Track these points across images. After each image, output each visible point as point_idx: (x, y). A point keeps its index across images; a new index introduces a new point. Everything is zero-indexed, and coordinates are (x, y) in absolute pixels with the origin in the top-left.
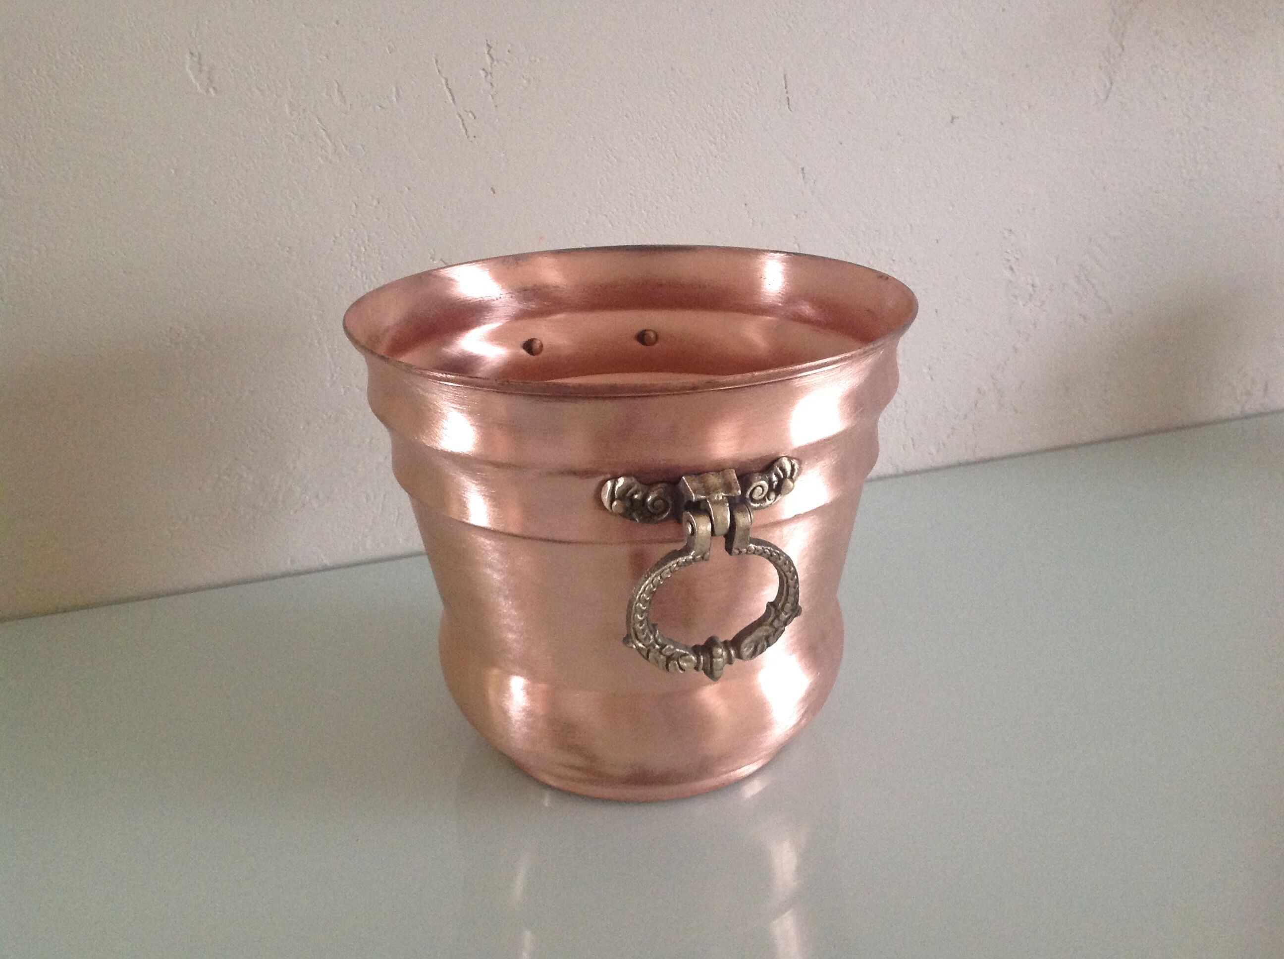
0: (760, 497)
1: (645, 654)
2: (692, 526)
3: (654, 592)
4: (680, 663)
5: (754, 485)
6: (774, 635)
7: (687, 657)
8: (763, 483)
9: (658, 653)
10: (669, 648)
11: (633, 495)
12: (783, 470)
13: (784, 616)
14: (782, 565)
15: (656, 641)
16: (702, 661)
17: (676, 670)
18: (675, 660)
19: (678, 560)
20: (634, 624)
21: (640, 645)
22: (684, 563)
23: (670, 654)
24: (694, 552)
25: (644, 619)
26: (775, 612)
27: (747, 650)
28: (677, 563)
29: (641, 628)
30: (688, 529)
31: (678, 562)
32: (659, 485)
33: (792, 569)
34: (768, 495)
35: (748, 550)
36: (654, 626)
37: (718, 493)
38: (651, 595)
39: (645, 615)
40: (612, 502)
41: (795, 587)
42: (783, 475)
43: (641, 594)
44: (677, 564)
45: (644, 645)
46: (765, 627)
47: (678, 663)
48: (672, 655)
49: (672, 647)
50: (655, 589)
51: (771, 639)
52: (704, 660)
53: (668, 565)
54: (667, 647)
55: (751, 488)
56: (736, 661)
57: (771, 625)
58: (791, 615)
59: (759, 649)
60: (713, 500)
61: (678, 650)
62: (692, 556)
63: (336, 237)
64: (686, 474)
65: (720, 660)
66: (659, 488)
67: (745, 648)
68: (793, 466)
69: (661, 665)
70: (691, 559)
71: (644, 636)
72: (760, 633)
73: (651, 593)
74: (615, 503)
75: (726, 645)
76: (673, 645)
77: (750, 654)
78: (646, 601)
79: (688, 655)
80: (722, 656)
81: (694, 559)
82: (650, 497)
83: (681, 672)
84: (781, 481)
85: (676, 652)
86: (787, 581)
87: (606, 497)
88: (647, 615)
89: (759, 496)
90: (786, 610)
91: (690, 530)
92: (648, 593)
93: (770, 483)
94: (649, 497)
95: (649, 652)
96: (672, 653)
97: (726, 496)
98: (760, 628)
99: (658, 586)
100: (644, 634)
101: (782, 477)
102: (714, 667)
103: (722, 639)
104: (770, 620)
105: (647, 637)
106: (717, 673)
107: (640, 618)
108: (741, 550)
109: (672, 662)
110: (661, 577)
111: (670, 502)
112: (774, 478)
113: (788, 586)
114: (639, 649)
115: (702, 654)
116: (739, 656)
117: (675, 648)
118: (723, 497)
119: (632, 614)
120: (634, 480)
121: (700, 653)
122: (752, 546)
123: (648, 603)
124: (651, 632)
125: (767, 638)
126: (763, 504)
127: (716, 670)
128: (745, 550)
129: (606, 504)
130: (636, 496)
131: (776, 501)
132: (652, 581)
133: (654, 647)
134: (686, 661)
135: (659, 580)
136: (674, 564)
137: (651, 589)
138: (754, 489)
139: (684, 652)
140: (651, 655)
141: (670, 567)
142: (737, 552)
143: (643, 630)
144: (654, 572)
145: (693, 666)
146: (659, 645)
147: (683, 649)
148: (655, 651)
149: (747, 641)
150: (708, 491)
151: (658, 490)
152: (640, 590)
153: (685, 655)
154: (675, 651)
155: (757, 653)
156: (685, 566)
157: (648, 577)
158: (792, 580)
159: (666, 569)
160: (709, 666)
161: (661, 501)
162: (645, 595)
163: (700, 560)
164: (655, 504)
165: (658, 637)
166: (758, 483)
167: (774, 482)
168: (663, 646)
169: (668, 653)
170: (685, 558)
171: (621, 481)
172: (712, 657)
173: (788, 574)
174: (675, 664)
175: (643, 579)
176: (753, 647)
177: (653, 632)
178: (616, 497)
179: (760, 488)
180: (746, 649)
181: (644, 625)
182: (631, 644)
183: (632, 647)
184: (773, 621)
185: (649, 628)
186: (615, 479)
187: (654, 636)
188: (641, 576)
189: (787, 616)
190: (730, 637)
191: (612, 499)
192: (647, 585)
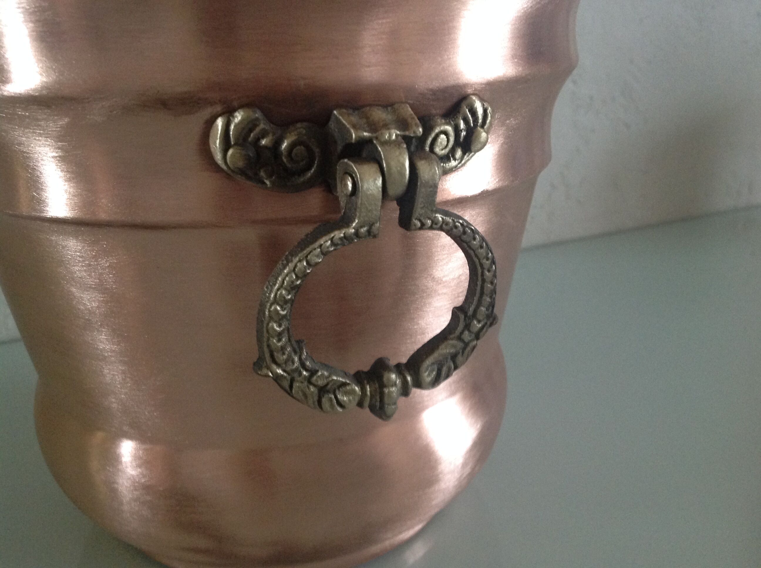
0: (443, 152)
1: (286, 384)
2: (353, 179)
3: (298, 287)
4: (339, 397)
5: (437, 130)
6: (463, 353)
7: (348, 388)
8: (449, 128)
9: (306, 383)
10: (322, 375)
11: (258, 139)
12: (474, 113)
13: (477, 325)
14: (478, 249)
15: (303, 365)
16: (368, 393)
17: (332, 406)
18: (330, 393)
19: (332, 235)
20: (268, 339)
21: (280, 371)
22: (341, 239)
23: (324, 384)
24: (357, 221)
25: (283, 331)
26: (465, 319)
27: (429, 375)
28: (332, 239)
29: (279, 344)
30: (346, 185)
31: (333, 237)
32: (299, 125)
33: (490, 254)
34: (453, 151)
35: (434, 222)
36: (299, 342)
37: (389, 129)
38: (294, 291)
39: (285, 324)
40: (225, 152)
41: (492, 283)
42: (474, 122)
43: (278, 290)
44: (332, 241)
45: (284, 371)
46: (451, 342)
47: (336, 397)
48: (327, 384)
49: (326, 373)
50: (298, 282)
51: (460, 358)
52: (371, 392)
53: (317, 244)
54: (320, 373)
55: (433, 135)
56: (414, 391)
57: (460, 338)
58: (486, 323)
59: (444, 373)
60: (382, 140)
61: (335, 378)
62: (354, 228)
64: (338, 106)
65: (393, 389)
66: (299, 128)
67: (425, 372)
68: (485, 111)
69: (311, 402)
70: (351, 234)
71: (285, 357)
72: (445, 350)
73: (293, 288)
74: (230, 152)
75: (399, 368)
76: (327, 371)
77: (432, 380)
78: (286, 302)
79: (349, 384)
80: (395, 384)
81: (357, 234)
82: (286, 141)
83: (339, 409)
84: (471, 132)
85: (333, 380)
86: (483, 274)
87: (216, 144)
88: (287, 325)
89: (442, 150)
90: (480, 317)
91: (350, 185)
92: (289, 288)
93: (457, 130)
94: (283, 142)
95: (292, 381)
96: (325, 382)
97: (401, 135)
98: (446, 343)
99: (304, 276)
100: (284, 354)
101: (472, 125)
102: (386, 400)
103: (393, 362)
104: (458, 332)
105: (290, 360)
106: (389, 409)
107: (278, 329)
108: (423, 221)
109: (326, 396)
110: (308, 263)
111: (317, 150)
112: (462, 125)
113: (484, 281)
114: (277, 378)
115: (368, 383)
116: (419, 384)
117: (330, 376)
118: (397, 136)
119: (265, 323)
120: (258, 114)
121: (365, 382)
122: (439, 217)
123: (289, 305)
124: (295, 352)
125: (454, 357)
126: (447, 165)
127: (389, 404)
128: (429, 222)
129: (218, 157)
130: (263, 142)
131: (463, 162)
132: (294, 270)
133: (300, 374)
134: (346, 393)
135: (305, 267)
136: (327, 241)
137: (292, 282)
138: (437, 136)
139: (344, 380)
140: (296, 385)
141: (321, 246)
142: (419, 224)
143: (283, 349)
144: (296, 255)
145: (357, 399)
146: (306, 370)
147: (343, 377)
148: (303, 381)
149: (428, 362)
150: (374, 127)
151: (298, 130)
152: (275, 285)
153: (344, 384)
154: (330, 379)
155: (442, 378)
156: (344, 245)
157: (287, 264)
158: (489, 271)
159: (315, 249)
160: (378, 400)
161: (302, 147)
162: (284, 292)
163: (365, 237)
164: (293, 155)
165: (306, 359)
166: (442, 128)
167: (461, 131)
168: (313, 373)
169: (321, 383)
170: (344, 232)
171: (238, 117)
172: (382, 386)
173: (484, 261)
174: (331, 398)
175: (279, 266)
176: (436, 370)
177: (298, 351)
178: (232, 143)
179: (443, 136)
180: (427, 373)
181: (284, 340)
182: (265, 371)
183: (267, 376)
184: (462, 333)
185: (292, 345)
186: (229, 113)
187: (300, 359)
188: (276, 262)
189: (480, 325)
190: (404, 358)
191: (226, 144)
192: (287, 275)
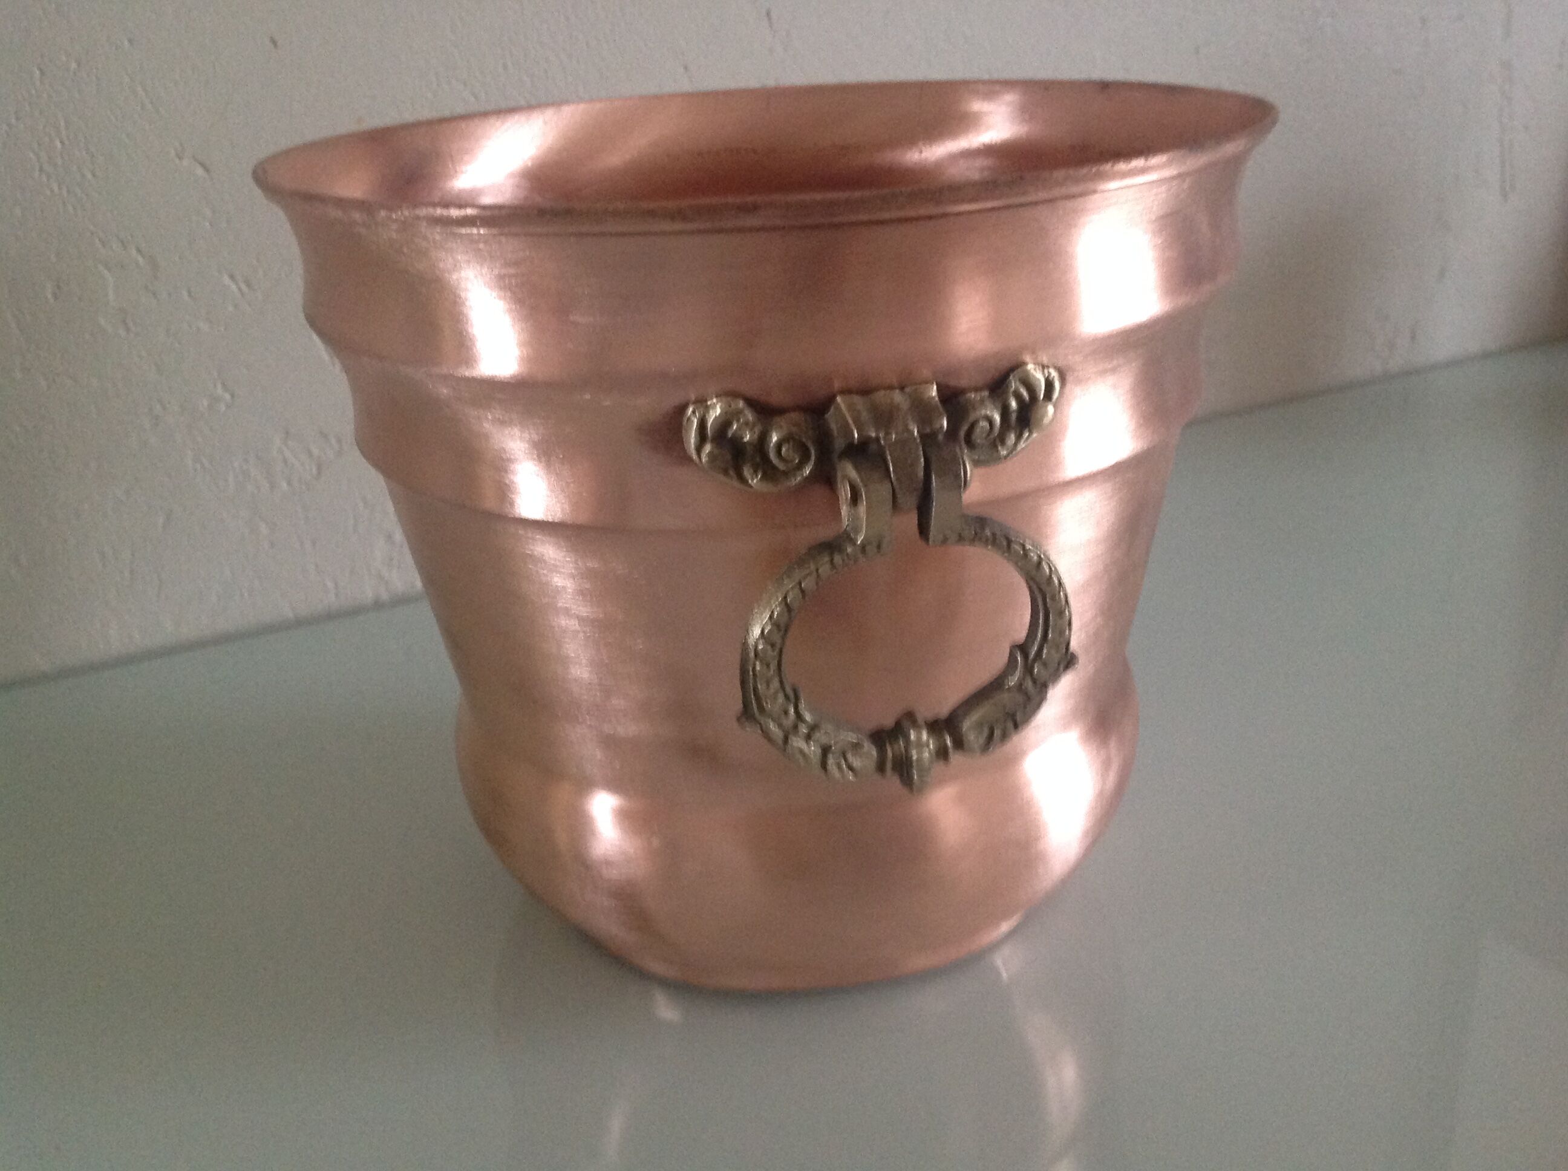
0: (986, 441)
1: (779, 742)
2: (853, 486)
4: (850, 760)
5: (974, 417)
6: (1025, 708)
7: (862, 749)
8: (991, 413)
10: (826, 731)
11: (740, 433)
12: (1030, 389)
13: (1041, 671)
14: (1033, 570)
15: (801, 719)
16: (890, 756)
17: (841, 771)
18: (838, 755)
20: (755, 685)
21: (771, 726)
23: (829, 744)
25: (772, 676)
26: (1025, 664)
27: (976, 735)
29: (769, 692)
32: (792, 415)
33: (1054, 577)
34: (1001, 437)
35: (963, 536)
40: (701, 448)
45: (777, 726)
46: (1006, 693)
47: (846, 761)
48: (834, 744)
54: (822, 730)
55: (969, 423)
56: (956, 758)
57: (1018, 688)
58: (1057, 670)
59: (999, 733)
61: (843, 736)
63: (9, 125)
64: (842, 393)
65: (924, 753)
67: (971, 731)
68: (1048, 383)
71: (777, 708)
74: (708, 449)
75: (935, 727)
77: (981, 744)
79: (862, 745)
80: (926, 746)
82: (775, 435)
83: (851, 776)
85: (840, 738)
86: (1046, 604)
87: (691, 438)
89: (985, 438)
90: (1047, 659)
91: (849, 493)
93: (1005, 412)
94: (770, 436)
95: (786, 738)
96: (832, 740)
100: (775, 703)
101: (1028, 401)
104: (1015, 678)
105: (783, 711)
107: (766, 674)
108: (948, 534)
109: (833, 758)
111: (812, 447)
112: (1013, 405)
113: (1047, 612)
114: (767, 733)
116: (962, 748)
119: (751, 664)
120: (740, 404)
121: (886, 742)
124: (790, 701)
128: (955, 536)
129: (694, 454)
130: (747, 437)
132: (785, 599)
133: (798, 729)
134: (859, 756)
138: (975, 423)
139: (857, 740)
140: (791, 745)
142: (941, 539)
143: (774, 697)
145: (874, 765)
146: (805, 726)
149: (974, 719)
151: (789, 424)
153: (858, 745)
154: (837, 737)
155: (995, 742)
158: (1055, 600)
161: (795, 445)
165: (804, 710)
166: (982, 413)
167: (1012, 413)
168: (813, 728)
169: (825, 742)
171: (717, 408)
173: (1045, 587)
174: (839, 762)
176: (988, 729)
177: (793, 699)
178: (710, 438)
179: (984, 424)
180: (974, 732)
181: (774, 686)
182: (752, 725)
183: (755, 731)
184: (1022, 680)
187: (796, 710)
189: (1048, 671)
190: (944, 710)
191: (701, 440)
